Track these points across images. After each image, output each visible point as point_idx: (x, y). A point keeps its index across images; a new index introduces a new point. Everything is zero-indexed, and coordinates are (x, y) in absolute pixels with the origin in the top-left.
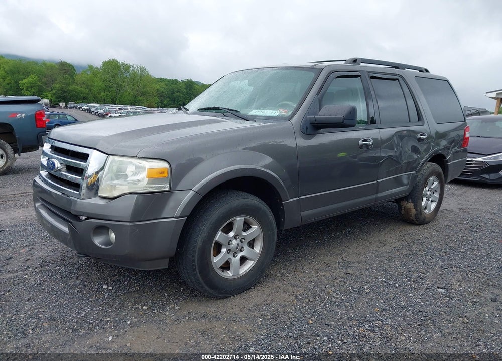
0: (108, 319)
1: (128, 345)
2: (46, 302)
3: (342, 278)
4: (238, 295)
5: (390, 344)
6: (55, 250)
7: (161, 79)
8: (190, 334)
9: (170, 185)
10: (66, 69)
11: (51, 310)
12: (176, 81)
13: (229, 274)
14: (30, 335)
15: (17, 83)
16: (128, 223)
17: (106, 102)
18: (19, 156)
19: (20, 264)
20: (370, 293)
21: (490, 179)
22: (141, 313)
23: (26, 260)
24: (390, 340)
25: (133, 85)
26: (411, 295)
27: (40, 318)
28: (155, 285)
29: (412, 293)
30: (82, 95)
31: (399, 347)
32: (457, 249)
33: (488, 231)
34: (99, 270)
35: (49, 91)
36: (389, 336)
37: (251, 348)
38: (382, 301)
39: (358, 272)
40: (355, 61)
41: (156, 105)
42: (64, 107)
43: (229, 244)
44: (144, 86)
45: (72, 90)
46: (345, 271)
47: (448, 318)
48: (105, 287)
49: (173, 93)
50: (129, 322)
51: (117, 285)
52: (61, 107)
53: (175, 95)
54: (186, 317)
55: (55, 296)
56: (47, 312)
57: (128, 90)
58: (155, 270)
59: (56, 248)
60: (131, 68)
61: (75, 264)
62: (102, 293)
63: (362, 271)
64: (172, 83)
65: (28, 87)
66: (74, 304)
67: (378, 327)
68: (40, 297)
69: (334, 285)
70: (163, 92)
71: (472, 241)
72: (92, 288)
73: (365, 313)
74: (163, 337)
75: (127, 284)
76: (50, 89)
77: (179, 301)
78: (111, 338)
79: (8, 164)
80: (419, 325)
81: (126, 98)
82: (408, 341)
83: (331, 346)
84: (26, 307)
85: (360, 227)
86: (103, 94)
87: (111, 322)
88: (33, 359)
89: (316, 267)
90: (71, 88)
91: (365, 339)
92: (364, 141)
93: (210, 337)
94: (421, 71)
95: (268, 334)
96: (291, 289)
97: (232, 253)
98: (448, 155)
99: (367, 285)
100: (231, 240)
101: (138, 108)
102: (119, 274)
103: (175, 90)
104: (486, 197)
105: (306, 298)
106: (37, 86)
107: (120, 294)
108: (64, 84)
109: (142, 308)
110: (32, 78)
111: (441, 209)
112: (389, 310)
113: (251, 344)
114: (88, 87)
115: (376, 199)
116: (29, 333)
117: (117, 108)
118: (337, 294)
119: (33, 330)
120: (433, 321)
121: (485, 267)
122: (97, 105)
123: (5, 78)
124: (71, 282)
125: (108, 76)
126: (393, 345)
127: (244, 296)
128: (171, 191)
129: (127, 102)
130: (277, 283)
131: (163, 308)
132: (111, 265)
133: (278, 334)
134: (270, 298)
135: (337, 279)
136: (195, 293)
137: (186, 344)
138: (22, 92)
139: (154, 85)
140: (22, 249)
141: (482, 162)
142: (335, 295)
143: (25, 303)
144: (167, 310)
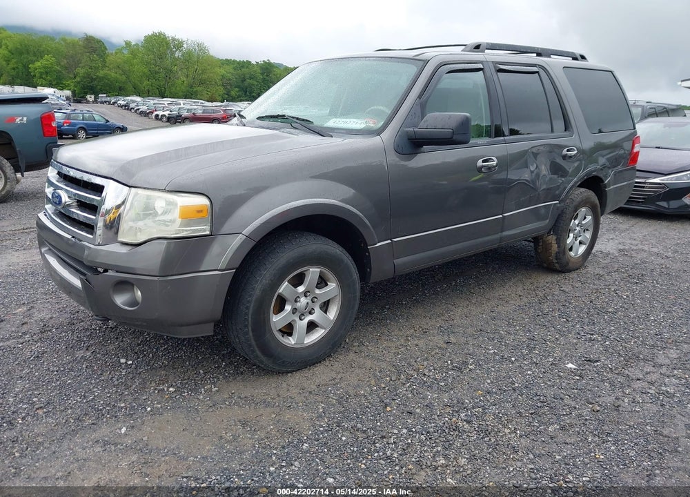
0: (123, 405)
1: (145, 438)
2: (44, 382)
3: (440, 348)
4: (298, 372)
5: (488, 438)
6: (61, 310)
7: (227, 60)
8: (227, 425)
9: (212, 227)
10: (93, 46)
11: (49, 391)
12: (249, 63)
13: (291, 341)
14: (18, 425)
15: (26, 67)
16: (156, 278)
17: (150, 94)
18: (23, 175)
19: (13, 329)
20: (475, 369)
21: (668, 208)
22: (167, 397)
23: (23, 324)
24: (490, 434)
25: (188, 69)
26: (529, 372)
27: (34, 402)
28: (190, 359)
29: (530, 370)
30: (117, 84)
31: (500, 442)
32: (604, 308)
33: (653, 283)
34: (117, 338)
35: (71, 78)
36: (490, 428)
37: (305, 444)
38: (489, 381)
39: (462, 340)
40: (478, 47)
41: (220, 98)
42: (93, 102)
43: (296, 301)
44: (204, 71)
45: (103, 77)
46: (446, 338)
47: (573, 404)
48: (123, 361)
49: (244, 80)
50: (149, 409)
51: (139, 357)
52: (88, 102)
53: (246, 83)
54: (225, 401)
55: (56, 373)
56: (44, 394)
57: (181, 79)
58: (190, 338)
59: (63, 307)
60: (185, 46)
61: (87, 330)
62: (118, 369)
63: (469, 339)
64: (243, 67)
65: (41, 74)
66: (80, 383)
67: (477, 417)
68: (37, 374)
69: (427, 359)
70: (230, 80)
71: (628, 296)
72: (106, 363)
73: (463, 397)
74: (191, 428)
75: (153, 357)
76: (72, 76)
77: (218, 379)
78: (123, 430)
79: (8, 187)
80: (532, 414)
81: (178, 89)
82: (513, 435)
83: (410, 441)
84: (18, 388)
85: (476, 277)
86: (146, 82)
87: (126, 409)
88: (20, 456)
89: (408, 333)
90: (101, 73)
91: (457, 433)
92: (484, 161)
93: (253, 429)
94: (575, 59)
95: (329, 425)
96: (369, 363)
97: (298, 314)
98: (607, 178)
99: (472, 358)
100: (298, 297)
101: (195, 102)
102: (144, 343)
103: (247, 76)
104: (660, 233)
105: (387, 376)
106: (55, 71)
107: (141, 370)
108: (91, 68)
109: (168, 390)
110: (47, 60)
111: (593, 251)
112: (496, 393)
113: (305, 438)
114: (124, 73)
115: (501, 239)
116: (18, 423)
117: (166, 103)
118: (430, 371)
119: (23, 419)
120: (552, 408)
121: (637, 334)
122: (138, 99)
123: (9, 61)
124: (79, 354)
125: (152, 57)
126: (493, 440)
127: (306, 373)
128: (212, 235)
129: (181, 94)
130: (352, 355)
131: (195, 390)
132: (134, 331)
133: (343, 424)
134: (339, 376)
135: (432, 350)
136: (242, 370)
137: (221, 438)
138: (35, 80)
139: (218, 70)
140: (19, 308)
141: (660, 184)
142: (426, 372)
143: (16, 383)
144: (201, 393)
